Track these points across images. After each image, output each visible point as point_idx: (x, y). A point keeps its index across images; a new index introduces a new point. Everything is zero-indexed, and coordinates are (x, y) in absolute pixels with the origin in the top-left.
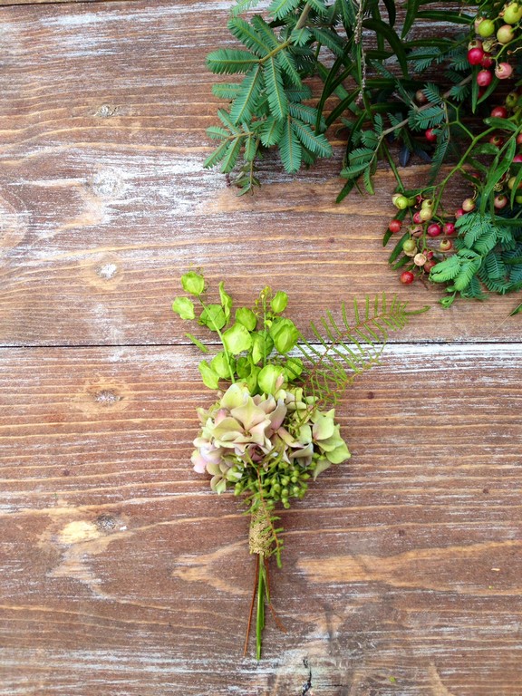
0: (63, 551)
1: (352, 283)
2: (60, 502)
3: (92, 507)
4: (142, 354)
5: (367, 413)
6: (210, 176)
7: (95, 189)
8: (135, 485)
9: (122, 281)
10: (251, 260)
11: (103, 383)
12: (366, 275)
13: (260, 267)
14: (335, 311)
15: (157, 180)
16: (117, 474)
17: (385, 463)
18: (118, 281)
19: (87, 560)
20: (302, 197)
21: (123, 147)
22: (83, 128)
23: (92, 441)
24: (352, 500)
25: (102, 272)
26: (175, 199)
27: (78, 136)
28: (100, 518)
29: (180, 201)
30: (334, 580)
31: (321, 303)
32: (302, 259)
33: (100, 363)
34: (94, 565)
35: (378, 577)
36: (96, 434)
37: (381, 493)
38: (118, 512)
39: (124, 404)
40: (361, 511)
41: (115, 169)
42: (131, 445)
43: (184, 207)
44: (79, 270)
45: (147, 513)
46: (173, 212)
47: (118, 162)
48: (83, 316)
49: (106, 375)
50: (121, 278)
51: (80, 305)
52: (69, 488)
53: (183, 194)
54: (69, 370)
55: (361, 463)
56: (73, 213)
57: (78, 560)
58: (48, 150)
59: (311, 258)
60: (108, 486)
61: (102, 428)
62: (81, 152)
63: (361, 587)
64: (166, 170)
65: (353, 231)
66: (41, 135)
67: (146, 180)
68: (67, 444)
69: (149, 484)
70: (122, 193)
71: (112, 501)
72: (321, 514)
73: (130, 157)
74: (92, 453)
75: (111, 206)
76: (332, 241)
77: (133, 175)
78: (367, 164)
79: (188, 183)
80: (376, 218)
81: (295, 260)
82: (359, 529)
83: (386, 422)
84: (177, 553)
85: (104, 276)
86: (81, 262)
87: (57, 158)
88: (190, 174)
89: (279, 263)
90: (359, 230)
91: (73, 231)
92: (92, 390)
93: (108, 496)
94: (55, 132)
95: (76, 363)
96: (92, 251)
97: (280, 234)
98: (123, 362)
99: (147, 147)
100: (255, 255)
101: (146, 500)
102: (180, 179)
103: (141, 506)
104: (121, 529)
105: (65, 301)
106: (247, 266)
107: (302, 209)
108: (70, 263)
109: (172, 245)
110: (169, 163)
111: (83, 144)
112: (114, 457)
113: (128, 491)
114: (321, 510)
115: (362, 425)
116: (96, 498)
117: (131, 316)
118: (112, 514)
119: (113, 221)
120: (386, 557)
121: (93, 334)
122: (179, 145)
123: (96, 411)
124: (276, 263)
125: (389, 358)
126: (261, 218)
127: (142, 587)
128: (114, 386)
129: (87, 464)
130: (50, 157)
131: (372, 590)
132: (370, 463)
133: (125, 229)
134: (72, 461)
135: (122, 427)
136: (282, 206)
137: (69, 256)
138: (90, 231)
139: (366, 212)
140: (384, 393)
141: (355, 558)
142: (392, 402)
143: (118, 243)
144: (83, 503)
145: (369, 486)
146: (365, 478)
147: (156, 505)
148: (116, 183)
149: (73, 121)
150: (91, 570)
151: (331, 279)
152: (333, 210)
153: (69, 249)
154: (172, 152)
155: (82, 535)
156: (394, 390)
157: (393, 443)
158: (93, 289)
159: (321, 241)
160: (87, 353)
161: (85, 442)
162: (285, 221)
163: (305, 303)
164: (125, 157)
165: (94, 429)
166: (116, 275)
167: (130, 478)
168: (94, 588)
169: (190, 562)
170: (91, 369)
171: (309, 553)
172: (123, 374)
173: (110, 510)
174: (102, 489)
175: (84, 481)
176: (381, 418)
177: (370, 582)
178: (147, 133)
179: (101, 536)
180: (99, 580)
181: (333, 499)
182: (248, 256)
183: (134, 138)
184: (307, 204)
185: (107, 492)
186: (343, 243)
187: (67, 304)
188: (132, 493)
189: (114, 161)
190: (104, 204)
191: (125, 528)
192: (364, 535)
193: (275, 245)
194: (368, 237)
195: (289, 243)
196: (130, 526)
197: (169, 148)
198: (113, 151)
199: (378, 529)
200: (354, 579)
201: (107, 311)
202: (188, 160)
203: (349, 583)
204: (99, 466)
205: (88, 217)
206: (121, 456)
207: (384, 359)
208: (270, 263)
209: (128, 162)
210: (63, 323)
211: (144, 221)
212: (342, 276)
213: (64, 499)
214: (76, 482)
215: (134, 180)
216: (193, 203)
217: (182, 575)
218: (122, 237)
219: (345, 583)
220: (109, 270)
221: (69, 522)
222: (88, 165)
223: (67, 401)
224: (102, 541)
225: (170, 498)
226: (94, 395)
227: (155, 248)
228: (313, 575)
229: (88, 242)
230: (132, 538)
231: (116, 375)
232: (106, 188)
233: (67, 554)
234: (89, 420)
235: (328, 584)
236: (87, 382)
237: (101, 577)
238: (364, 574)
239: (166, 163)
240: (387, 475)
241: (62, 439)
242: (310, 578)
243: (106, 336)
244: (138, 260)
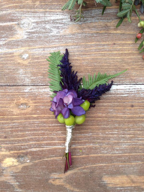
0: (3, 170)
1: (123, 60)
2: (3, 149)
3: (16, 152)
4: (38, 89)
5: (131, 113)
6: (66, 20)
7: (21, 26)
8: (34, 142)
9: (31, 60)
10: (82, 52)
11: (22, 101)
12: (129, 57)
13: (86, 54)
14: (116, 72)
15: (45, 22)
16: (26, 138)
17: (140, 135)
18: (29, 61)
19: (13, 174)
20: (102, 27)
21: (33, 10)
22: (18, 4)
23: (16, 124)
24: (126, 151)
25: (23, 57)
26: (52, 29)
27: (16, 7)
28: (19, 157)
29: (54, 30)
30: (119, 186)
31: (110, 69)
32: (102, 51)
33: (21, 92)
34: (16, 177)
35: (138, 185)
36: (18, 121)
37: (139, 148)
38: (26, 154)
39: (30, 109)
40: (130, 156)
41: (29, 18)
42: (32, 126)
43: (55, 32)
44: (13, 56)
45: (38, 155)
46: (51, 34)
47: (30, 16)
48: (15, 74)
49: (23, 97)
50: (30, 59)
51: (14, 70)
52: (6, 144)
53: (55, 27)
54: (8, 95)
55: (129, 135)
56: (12, 35)
57: (9, 174)
58: (4, 12)
59: (106, 51)
60: (22, 143)
61: (21, 119)
62: (17, 13)
63: (131, 189)
64: (48, 18)
65: (123, 40)
66: (2, 7)
67: (41, 22)
68: (6, 125)
69: (40, 142)
70: (31, 27)
71: (24, 149)
72: (112, 157)
73: (35, 14)
74: (16, 129)
75: (27, 32)
76: (114, 44)
77: (36, 20)
78: (129, 10)
79: (57, 23)
80: (132, 35)
81: (99, 52)
82: (129, 164)
83: (139, 117)
84: (50, 173)
85: (24, 58)
86: (15, 53)
87: (7, 15)
88: (58, 20)
89: (93, 53)
90: (126, 39)
91: (12, 42)
92: (18, 103)
93: (22, 147)
94: (8, 6)
95: (11, 92)
96: (19, 49)
97: (93, 41)
98: (30, 92)
99: (42, 10)
100: (83, 50)
101: (38, 149)
102: (54, 22)
103: (36, 152)
104: (27, 161)
105: (8, 68)
106: (80, 54)
107: (102, 32)
108: (10, 54)
109: (51, 46)
110: (50, 16)
111: (17, 10)
112: (25, 131)
113: (30, 145)
114: (112, 155)
115: (129, 118)
116: (17, 148)
117: (34, 74)
118: (24, 155)
119: (27, 38)
120: (141, 176)
121: (19, 81)
122: (54, 9)
123: (18, 112)
124: (92, 53)
125: (140, 90)
126: (86, 36)
127: (36, 187)
128: (26, 102)
129: (14, 134)
130: (5, 15)
131: (136, 190)
132: (133, 134)
133: (32, 41)
134: (8, 132)
135: (29, 118)
136: (94, 31)
137: (10, 51)
138: (18, 41)
139: (128, 32)
140: (138, 105)
141: (128, 176)
142: (142, 109)
143: (29, 46)
144: (12, 150)
145: (133, 145)
146: (131, 141)
147: (42, 151)
148: (29, 23)
149: (14, 2)
150: (14, 179)
151: (114, 59)
152: (115, 32)
153: (10, 48)
154: (51, 12)
155: (11, 164)
156: (142, 104)
157: (143, 126)
158: (19, 63)
159: (110, 44)
160: (16, 88)
161: (13, 124)
162: (95, 37)
163: (104, 69)
164: (33, 14)
165: (17, 119)
166: (28, 58)
167: (32, 140)
168: (15, 186)
169: (56, 177)
170: (17, 95)
171: (107, 174)
172: (30, 97)
173: (23, 153)
174: (20, 144)
175: (13, 141)
176: (137, 116)
177: (135, 187)
178: (42, 5)
179: (19, 164)
180: (18, 183)
181: (117, 150)
182: (80, 50)
183: (37, 7)
184: (104, 30)
185: (22, 146)
186: (119, 45)
187: (9, 69)
188: (32, 146)
189: (29, 16)
190: (24, 31)
191: (29, 161)
192: (132, 166)
193: (91, 46)
194: (129, 42)
195: (97, 45)
196: (31, 160)
197: (50, 10)
198: (29, 12)
199: (138, 164)
200: (127, 185)
201: (24, 72)
202: (57, 15)
203: (125, 187)
204: (19, 134)
205: (18, 36)
206: (28, 131)
207: (138, 91)
208: (90, 53)
209: (34, 16)
210: (7, 77)
211: (40, 37)
212: (119, 58)
213: (4, 148)
214: (9, 141)
215: (36, 22)
216: (59, 30)
217: (53, 182)
218: (31, 44)
219: (123, 187)
220: (26, 56)
221: (6, 158)
222: (19, 17)
223: (7, 108)
224: (19, 166)
225: (48, 148)
226: (18, 105)
227: (44, 48)
228: (109, 184)
229: (18, 45)
230: (32, 166)
231: (27, 97)
232: (25, 25)
233: (4, 171)
234: (16, 115)
235: (116, 188)
236: (16, 100)
237: (18, 182)
238: (132, 183)
239: (48, 16)
240: (141, 140)
241: (4, 123)
242: (108, 185)
243: (24, 82)
244: (37, 52)
